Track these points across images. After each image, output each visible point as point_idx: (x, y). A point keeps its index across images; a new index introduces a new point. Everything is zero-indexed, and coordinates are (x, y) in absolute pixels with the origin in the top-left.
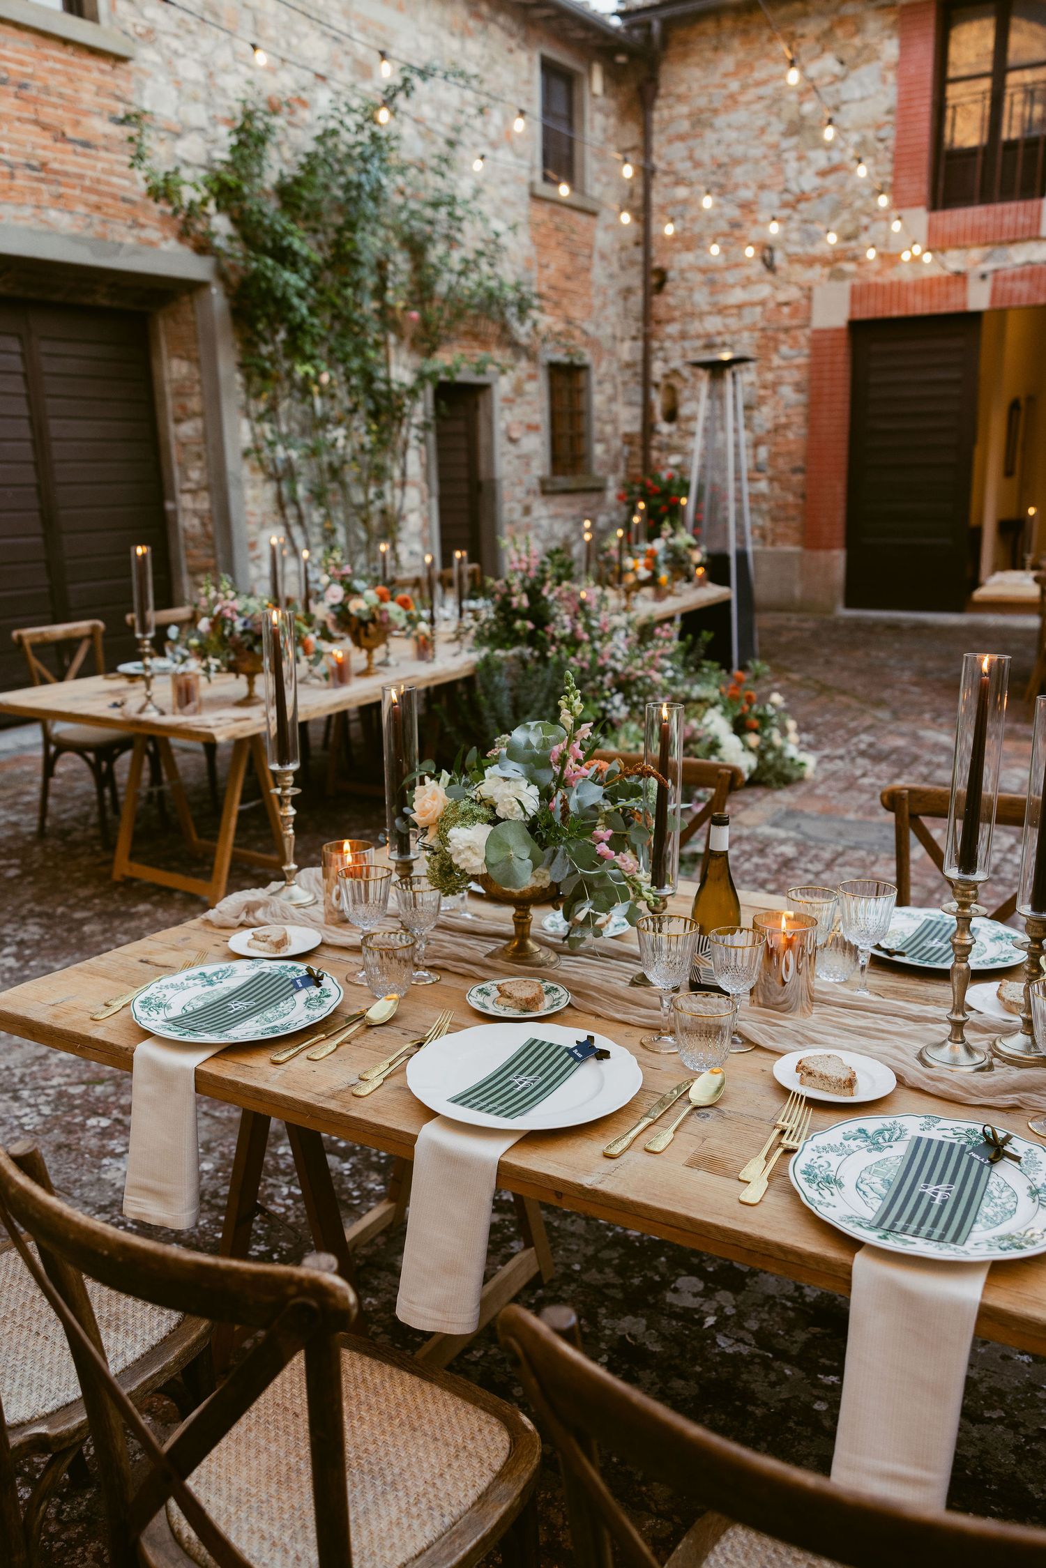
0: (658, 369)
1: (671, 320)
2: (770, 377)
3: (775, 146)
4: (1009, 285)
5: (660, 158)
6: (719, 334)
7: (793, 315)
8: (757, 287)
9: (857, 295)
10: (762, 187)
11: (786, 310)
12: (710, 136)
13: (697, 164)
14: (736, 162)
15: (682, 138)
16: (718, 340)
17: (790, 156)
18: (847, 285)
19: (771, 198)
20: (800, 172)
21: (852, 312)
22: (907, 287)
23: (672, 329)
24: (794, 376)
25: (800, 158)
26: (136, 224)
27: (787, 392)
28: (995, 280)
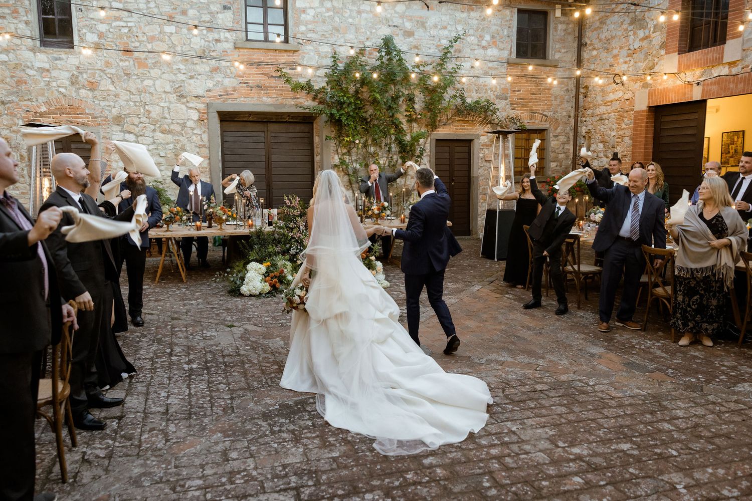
0: (583, 130)
1: (589, 108)
2: (621, 133)
3: (626, 30)
4: (710, 87)
5: (589, 38)
6: (604, 114)
7: (629, 105)
8: (618, 92)
9: (650, 95)
10: (621, 48)
11: (627, 103)
12: (605, 27)
13: (601, 40)
14: (613, 37)
15: (596, 29)
16: (604, 116)
17: (631, 33)
18: (647, 90)
19: (624, 52)
20: (634, 40)
21: (649, 103)
22: (670, 90)
23: (589, 112)
24: (629, 133)
25: (635, 34)
26: (295, 98)
27: (627, 139)
28: (704, 85)
